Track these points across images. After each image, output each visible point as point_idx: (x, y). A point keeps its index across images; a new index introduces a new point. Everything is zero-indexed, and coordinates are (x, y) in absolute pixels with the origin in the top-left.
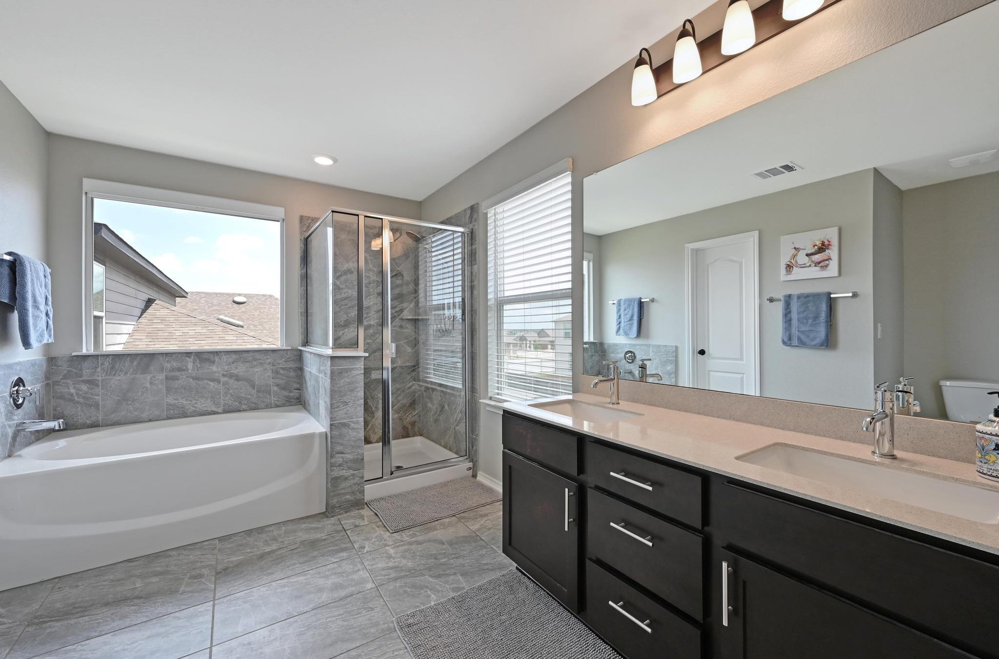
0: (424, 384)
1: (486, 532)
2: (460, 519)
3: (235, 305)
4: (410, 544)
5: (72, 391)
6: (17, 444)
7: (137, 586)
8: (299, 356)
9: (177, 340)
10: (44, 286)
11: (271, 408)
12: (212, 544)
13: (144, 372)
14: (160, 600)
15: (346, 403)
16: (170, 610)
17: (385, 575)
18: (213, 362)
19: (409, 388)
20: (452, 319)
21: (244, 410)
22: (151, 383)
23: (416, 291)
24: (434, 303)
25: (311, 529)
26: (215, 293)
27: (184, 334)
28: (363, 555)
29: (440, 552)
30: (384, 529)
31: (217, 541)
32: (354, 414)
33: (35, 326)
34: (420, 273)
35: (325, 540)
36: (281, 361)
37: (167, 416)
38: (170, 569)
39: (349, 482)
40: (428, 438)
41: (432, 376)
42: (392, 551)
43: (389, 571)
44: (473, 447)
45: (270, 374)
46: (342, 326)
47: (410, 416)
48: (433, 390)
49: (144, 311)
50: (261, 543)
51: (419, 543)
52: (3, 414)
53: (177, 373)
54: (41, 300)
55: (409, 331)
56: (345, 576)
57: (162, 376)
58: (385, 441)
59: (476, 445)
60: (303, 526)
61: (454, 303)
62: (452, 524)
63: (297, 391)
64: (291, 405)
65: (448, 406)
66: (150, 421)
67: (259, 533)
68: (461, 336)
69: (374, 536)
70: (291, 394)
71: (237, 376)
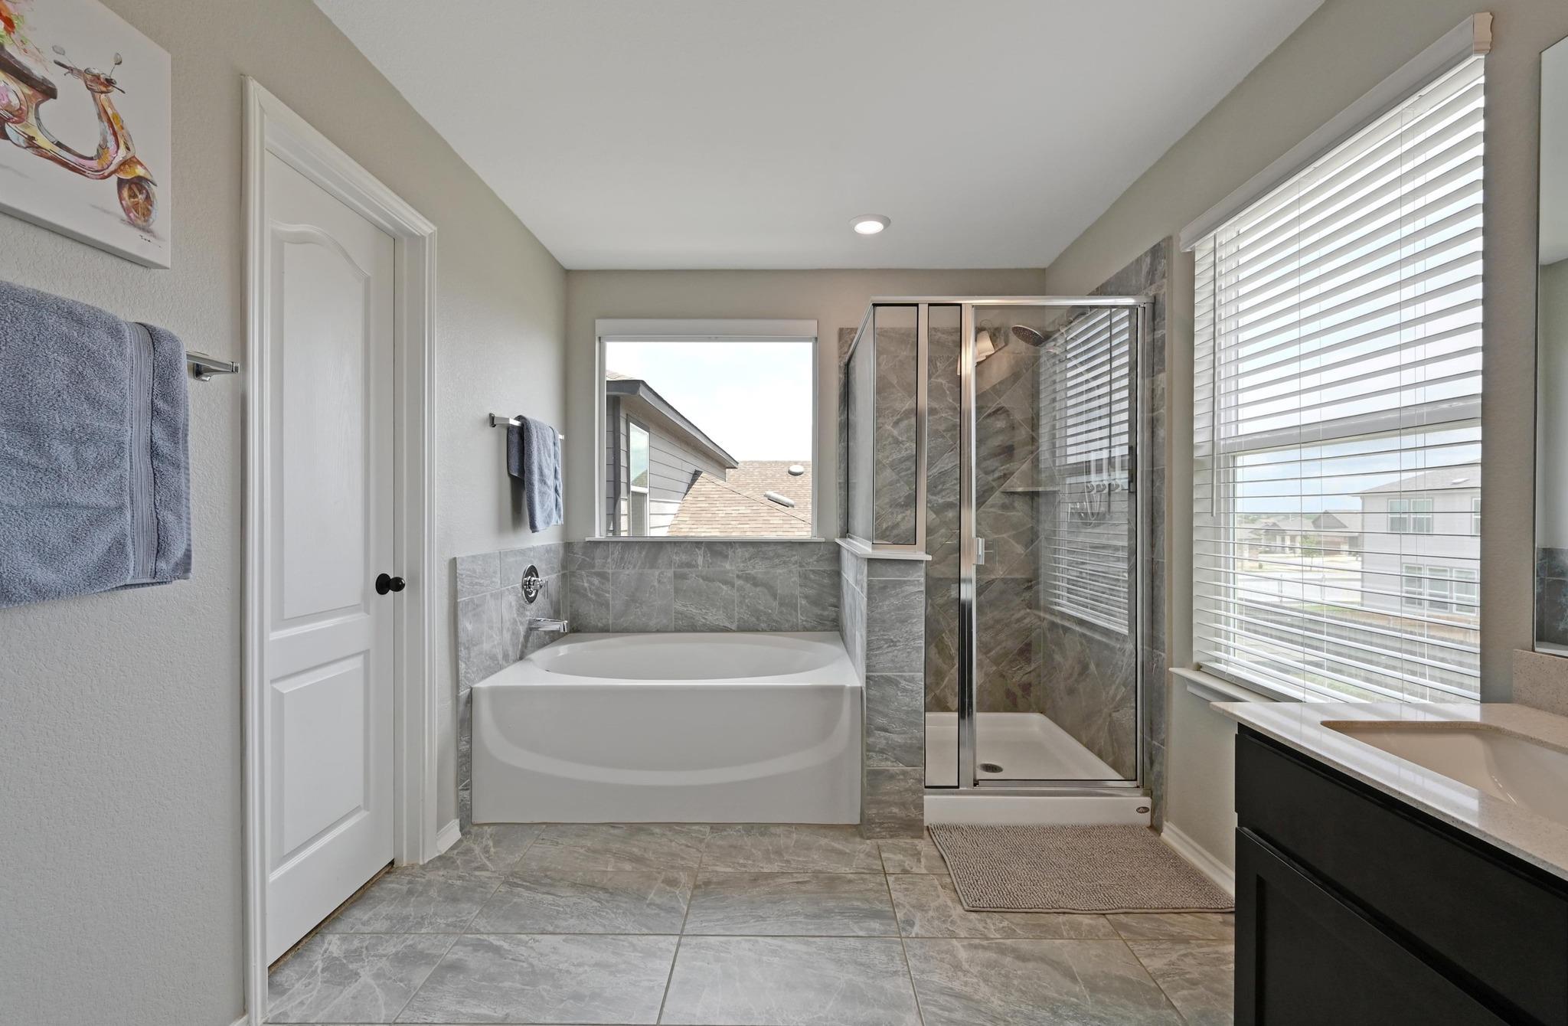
0: (1048, 616)
1: (1183, 988)
2: (1118, 927)
3: (791, 477)
4: (1002, 950)
5: (586, 585)
6: (529, 645)
7: (609, 869)
8: (836, 553)
9: (719, 522)
10: (553, 457)
11: (798, 631)
12: (701, 831)
13: (653, 566)
14: (624, 905)
15: (893, 643)
16: (630, 929)
17: (944, 1008)
18: (726, 557)
19: (1018, 620)
20: (1107, 490)
21: (763, 631)
22: (659, 582)
23: (1034, 440)
24: (1071, 460)
25: (834, 851)
26: (769, 462)
27: (727, 515)
28: (908, 940)
29: (1065, 998)
30: (953, 895)
31: (708, 830)
32: (905, 664)
33: (542, 504)
34: (1042, 405)
35: (850, 881)
36: (811, 560)
37: (675, 628)
38: (646, 856)
39: (898, 784)
40: (1055, 720)
41: (1064, 602)
42: (963, 954)
43: (953, 1000)
44: (1152, 763)
45: (796, 579)
46: (902, 506)
47: (1021, 673)
48: (1066, 630)
49: (690, 487)
50: (759, 853)
51: (1022, 957)
52: (514, 609)
53: (686, 570)
54: (549, 473)
55: (1020, 514)
56: (872, 975)
57: (670, 573)
58: (964, 711)
59: (1161, 764)
60: (823, 841)
61: (1110, 459)
62: (1097, 936)
63: (833, 609)
64: (825, 630)
65: (1097, 665)
66: (658, 631)
67: (762, 834)
68: (1126, 527)
69: (933, 905)
70: (826, 613)
71: (754, 578)
